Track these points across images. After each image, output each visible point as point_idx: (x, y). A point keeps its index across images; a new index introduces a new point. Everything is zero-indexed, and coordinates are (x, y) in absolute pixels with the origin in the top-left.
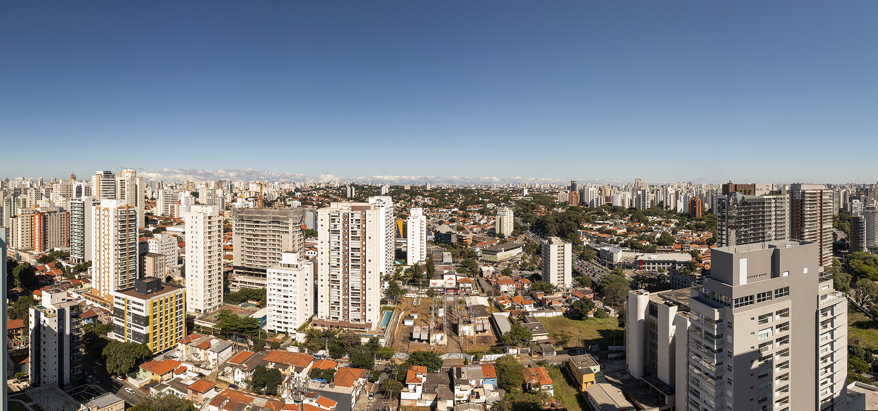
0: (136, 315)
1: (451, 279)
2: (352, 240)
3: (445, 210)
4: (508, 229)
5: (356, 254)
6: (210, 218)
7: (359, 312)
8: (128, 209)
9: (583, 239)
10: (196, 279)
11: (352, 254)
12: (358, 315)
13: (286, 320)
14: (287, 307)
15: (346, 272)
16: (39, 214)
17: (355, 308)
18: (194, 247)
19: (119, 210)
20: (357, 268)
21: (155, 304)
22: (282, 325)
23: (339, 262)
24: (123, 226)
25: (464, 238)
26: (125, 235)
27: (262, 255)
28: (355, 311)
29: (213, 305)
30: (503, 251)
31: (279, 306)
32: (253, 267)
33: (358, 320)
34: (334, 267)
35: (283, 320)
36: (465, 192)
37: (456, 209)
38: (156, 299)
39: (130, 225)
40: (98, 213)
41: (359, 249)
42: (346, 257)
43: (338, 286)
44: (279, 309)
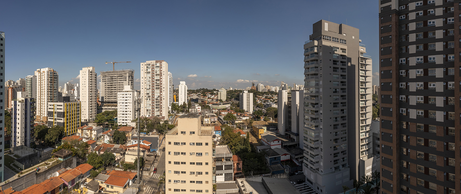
0: (59, 112)
1: (199, 108)
2: (156, 76)
3: (195, 94)
4: (224, 98)
5: (158, 82)
6: (91, 72)
7: (159, 111)
8: (53, 72)
9: (258, 101)
10: (85, 103)
11: (156, 82)
12: (158, 113)
13: (126, 119)
14: (127, 111)
15: (153, 92)
16: (11, 88)
17: (157, 110)
18: (84, 87)
19: (49, 72)
20: (158, 89)
21: (67, 105)
22: (125, 121)
23: (150, 86)
24: (51, 80)
25: (204, 100)
26: (52, 84)
27: (115, 95)
28: (157, 111)
29: (93, 118)
30: (222, 104)
31: (123, 111)
32: (110, 101)
33: (159, 115)
34: (148, 89)
35: (125, 119)
36: (203, 89)
37: (200, 93)
38: (68, 103)
39: (54, 80)
40: (40, 75)
41: (159, 80)
42: (153, 84)
43: (150, 99)
44: (123, 113)
